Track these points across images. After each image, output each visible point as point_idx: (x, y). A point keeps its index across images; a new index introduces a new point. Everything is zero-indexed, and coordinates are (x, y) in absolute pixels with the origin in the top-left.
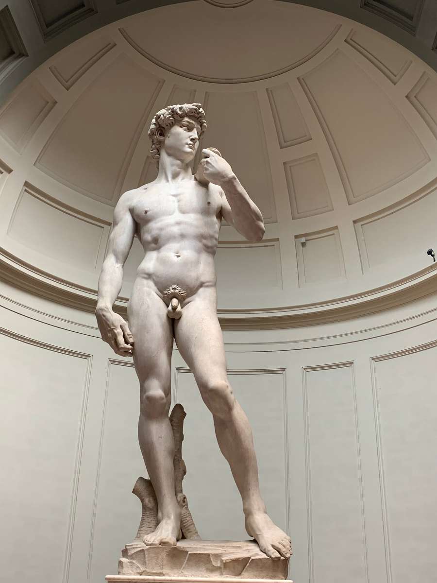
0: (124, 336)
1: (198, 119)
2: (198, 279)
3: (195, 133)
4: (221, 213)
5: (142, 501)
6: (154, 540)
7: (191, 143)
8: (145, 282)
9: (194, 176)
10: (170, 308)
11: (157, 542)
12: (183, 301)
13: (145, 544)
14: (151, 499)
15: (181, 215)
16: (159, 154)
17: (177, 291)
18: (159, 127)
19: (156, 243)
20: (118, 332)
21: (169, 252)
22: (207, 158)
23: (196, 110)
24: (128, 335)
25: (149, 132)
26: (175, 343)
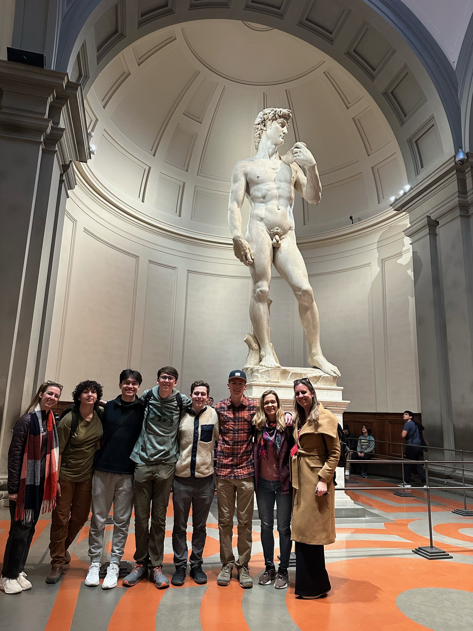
2: (288, 225)
3: (285, 129)
5: (250, 346)
7: (283, 135)
8: (259, 222)
10: (274, 241)
12: (281, 237)
14: (256, 345)
15: (279, 182)
17: (279, 231)
19: (264, 198)
21: (273, 204)
22: (298, 148)
23: (289, 114)
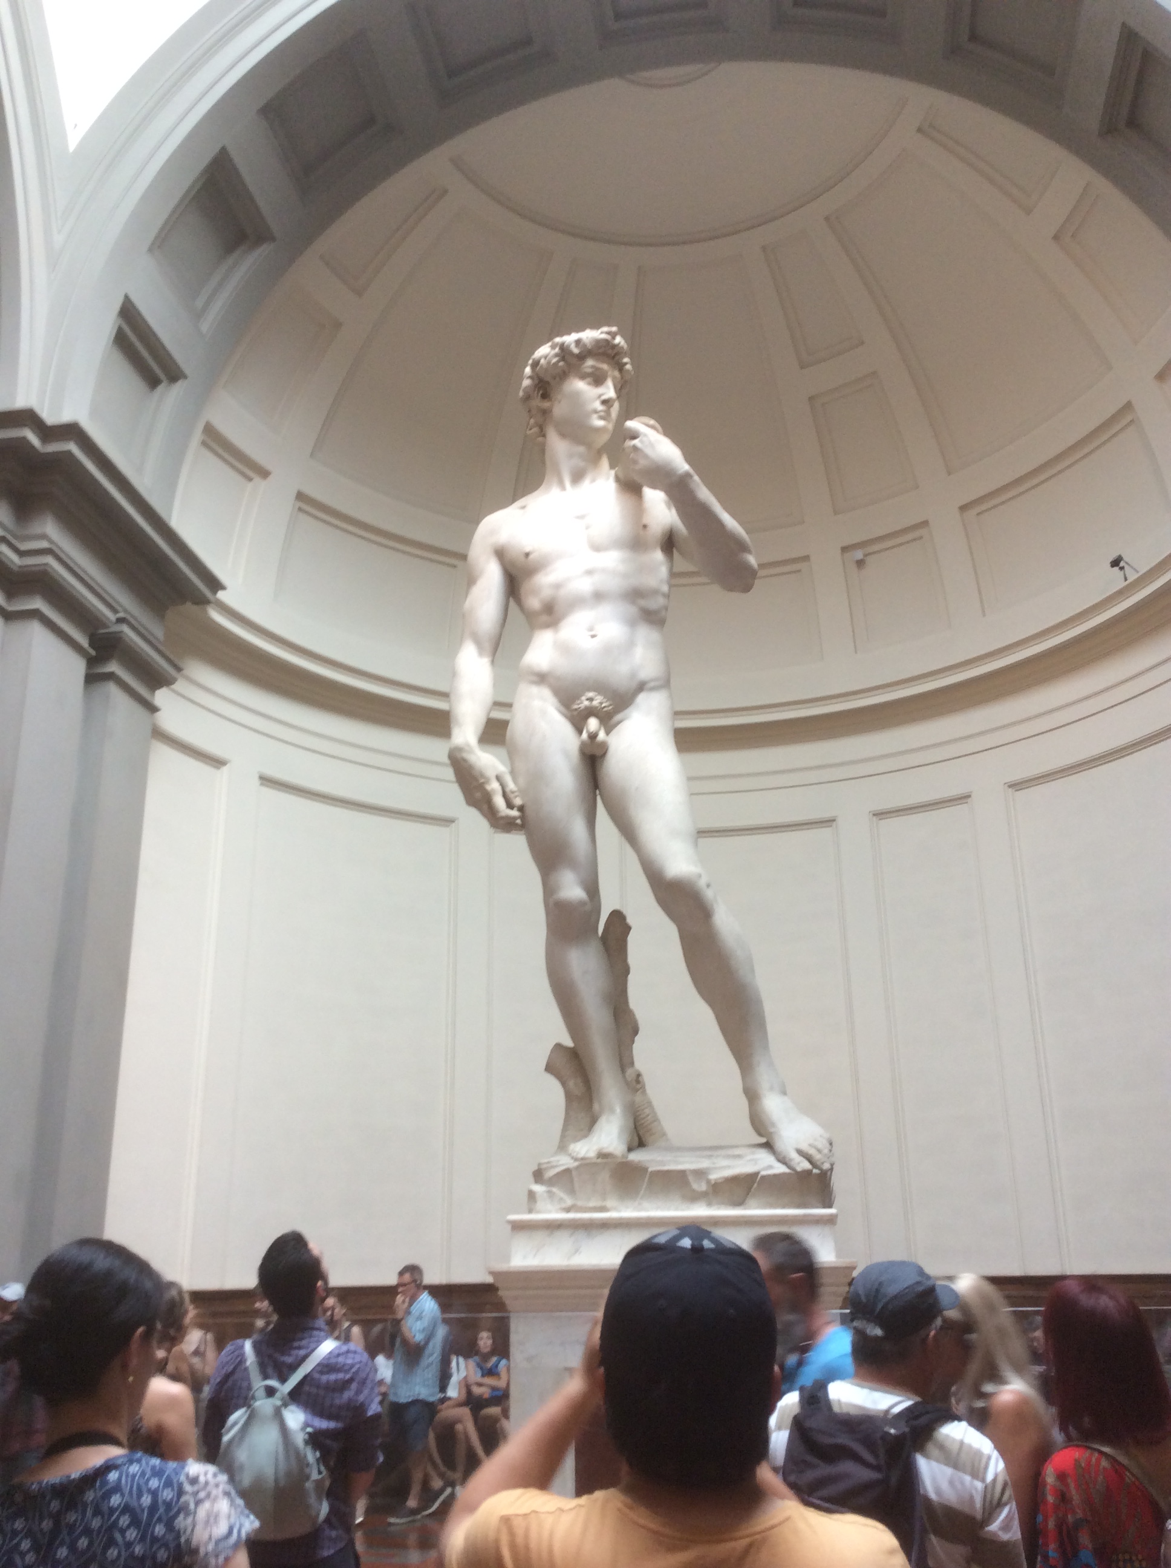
0: (505, 795)
1: (614, 357)
2: (633, 675)
3: (608, 388)
4: (669, 543)
5: (564, 1084)
6: (588, 1151)
7: (604, 408)
8: (535, 690)
9: (613, 472)
10: (585, 735)
11: (592, 1154)
12: (608, 720)
13: (572, 1158)
15: (596, 554)
16: (544, 436)
17: (595, 703)
18: (539, 383)
19: (551, 614)
20: (493, 790)
21: (576, 629)
22: (634, 437)
23: (606, 340)
24: (513, 792)
25: (521, 394)
26: (599, 798)
